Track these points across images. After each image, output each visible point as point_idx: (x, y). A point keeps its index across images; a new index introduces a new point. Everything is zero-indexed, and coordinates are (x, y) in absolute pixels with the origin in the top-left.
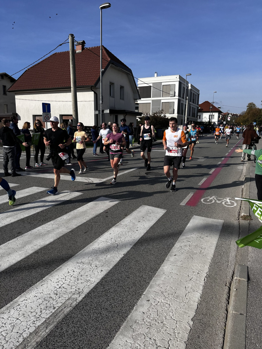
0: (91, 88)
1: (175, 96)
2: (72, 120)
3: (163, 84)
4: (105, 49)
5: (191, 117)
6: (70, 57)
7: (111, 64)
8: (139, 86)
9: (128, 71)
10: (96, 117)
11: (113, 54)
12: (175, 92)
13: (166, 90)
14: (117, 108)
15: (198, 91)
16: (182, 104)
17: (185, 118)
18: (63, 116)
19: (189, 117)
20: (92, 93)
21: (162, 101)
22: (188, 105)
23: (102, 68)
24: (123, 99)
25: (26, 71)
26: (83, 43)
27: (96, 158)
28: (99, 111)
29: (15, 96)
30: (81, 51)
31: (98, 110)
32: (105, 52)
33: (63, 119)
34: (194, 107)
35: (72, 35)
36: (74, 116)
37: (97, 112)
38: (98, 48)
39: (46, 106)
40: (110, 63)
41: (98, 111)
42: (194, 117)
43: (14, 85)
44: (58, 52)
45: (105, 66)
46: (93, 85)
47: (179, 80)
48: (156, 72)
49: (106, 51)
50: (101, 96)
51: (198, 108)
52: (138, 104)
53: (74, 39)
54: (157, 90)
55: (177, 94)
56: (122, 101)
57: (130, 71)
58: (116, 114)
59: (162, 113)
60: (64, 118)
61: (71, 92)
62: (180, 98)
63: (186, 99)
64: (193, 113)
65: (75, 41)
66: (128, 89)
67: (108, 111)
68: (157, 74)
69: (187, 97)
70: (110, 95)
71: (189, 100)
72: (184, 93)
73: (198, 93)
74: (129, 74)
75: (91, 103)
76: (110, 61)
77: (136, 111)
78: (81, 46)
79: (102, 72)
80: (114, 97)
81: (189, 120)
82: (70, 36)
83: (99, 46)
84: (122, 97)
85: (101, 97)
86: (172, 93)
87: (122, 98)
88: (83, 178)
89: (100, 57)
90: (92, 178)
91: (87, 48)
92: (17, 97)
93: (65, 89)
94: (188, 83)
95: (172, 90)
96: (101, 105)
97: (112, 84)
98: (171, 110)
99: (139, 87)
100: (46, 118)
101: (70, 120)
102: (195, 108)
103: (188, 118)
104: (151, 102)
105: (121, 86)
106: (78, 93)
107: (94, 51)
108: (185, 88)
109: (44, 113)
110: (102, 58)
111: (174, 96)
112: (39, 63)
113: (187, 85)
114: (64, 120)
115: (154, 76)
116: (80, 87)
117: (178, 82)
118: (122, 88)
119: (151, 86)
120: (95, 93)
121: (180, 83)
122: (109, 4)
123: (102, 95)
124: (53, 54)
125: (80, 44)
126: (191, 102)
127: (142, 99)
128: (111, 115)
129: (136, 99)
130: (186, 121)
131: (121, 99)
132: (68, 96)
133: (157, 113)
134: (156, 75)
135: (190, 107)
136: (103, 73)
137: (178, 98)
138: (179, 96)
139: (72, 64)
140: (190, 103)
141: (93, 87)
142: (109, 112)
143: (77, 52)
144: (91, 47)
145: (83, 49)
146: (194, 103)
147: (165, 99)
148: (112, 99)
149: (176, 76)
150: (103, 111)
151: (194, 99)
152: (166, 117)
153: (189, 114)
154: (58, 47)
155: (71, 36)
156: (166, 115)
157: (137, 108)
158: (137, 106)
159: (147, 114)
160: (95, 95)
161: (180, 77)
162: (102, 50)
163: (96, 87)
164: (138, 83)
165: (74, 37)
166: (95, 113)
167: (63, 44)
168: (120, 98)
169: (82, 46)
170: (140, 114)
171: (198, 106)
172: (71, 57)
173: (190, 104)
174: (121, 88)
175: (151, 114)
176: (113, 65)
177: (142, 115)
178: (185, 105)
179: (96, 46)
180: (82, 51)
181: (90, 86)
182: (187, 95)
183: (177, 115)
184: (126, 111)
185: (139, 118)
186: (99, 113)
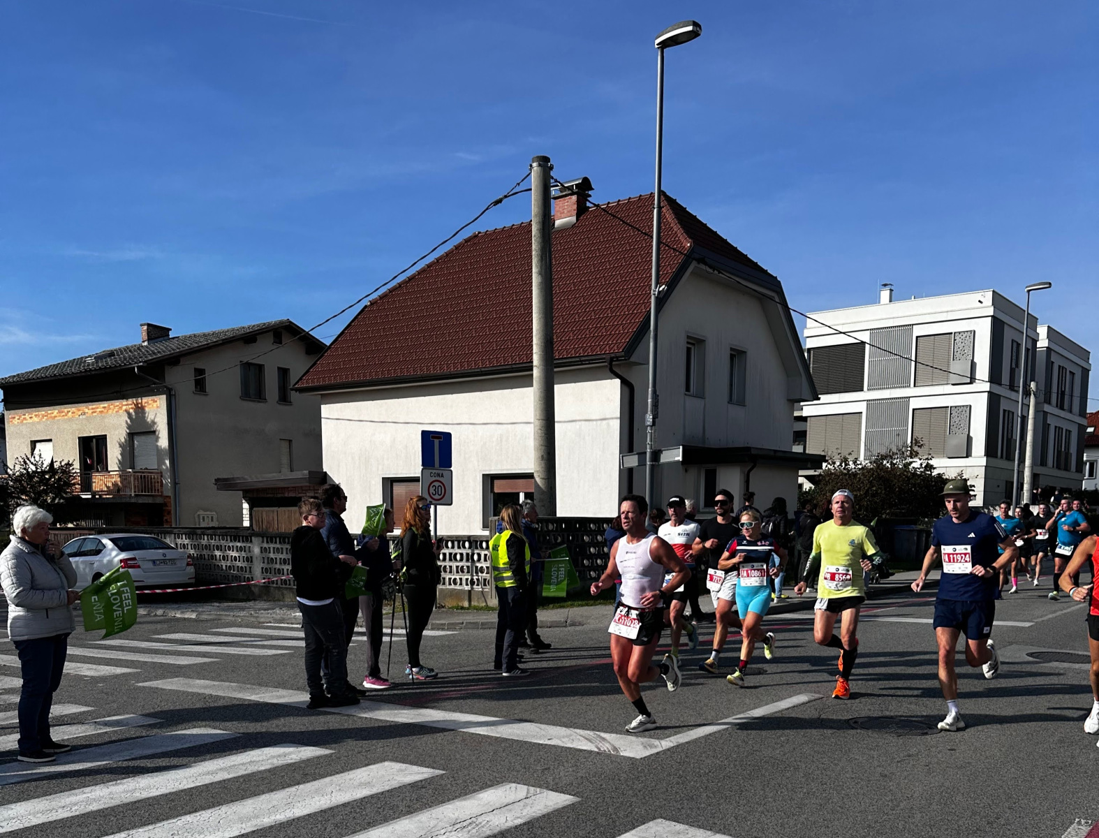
0: (611, 364)
1: (972, 380)
3: (918, 331)
4: (672, 203)
5: (1049, 470)
7: (694, 264)
8: (810, 344)
10: (628, 479)
12: (973, 365)
13: (933, 356)
14: (717, 437)
15: (1085, 354)
16: (1009, 415)
17: (1021, 473)
18: (497, 482)
19: (1040, 470)
20: (613, 387)
21: (914, 404)
22: (1035, 418)
23: (658, 283)
24: (741, 403)
25: (363, 310)
26: (584, 188)
28: (642, 455)
29: (323, 407)
30: (574, 219)
31: (637, 449)
32: (669, 216)
33: (496, 491)
34: (1065, 426)
35: (544, 161)
36: (538, 480)
37: (632, 461)
38: (643, 203)
39: (437, 442)
40: (689, 257)
41: (635, 457)
42: (1067, 469)
43: (319, 368)
44: (483, 231)
45: (670, 271)
46: (618, 350)
47: (991, 311)
48: (885, 285)
49: (676, 214)
50: (650, 396)
51: (1082, 428)
52: (804, 419)
53: (552, 173)
54: (892, 357)
55: (983, 371)
56: (735, 411)
57: (774, 284)
58: (711, 467)
59: (914, 454)
60: (500, 487)
61: (532, 386)
62: (998, 390)
63: (1027, 393)
64: (1059, 452)
65: (556, 181)
66: (762, 359)
67: (677, 455)
68: (891, 290)
69: (1033, 385)
70: (688, 389)
71: (1042, 398)
72: (1017, 365)
73: (1085, 365)
74: (772, 299)
75: (608, 428)
76: (692, 250)
77: (797, 449)
78: (574, 198)
79: (657, 298)
80: (703, 397)
82: (535, 165)
83: (645, 193)
84: (736, 396)
85: (650, 400)
86: (960, 367)
87: (735, 397)
88: (578, 731)
89: (652, 237)
90: (611, 732)
91: (597, 206)
92: (326, 410)
93: (515, 374)
94: (1033, 322)
95: (959, 356)
96: (649, 430)
97: (695, 344)
98: (958, 440)
99: (809, 350)
100: (432, 490)
102: (1069, 432)
103: (1035, 477)
104: (862, 408)
105: (732, 349)
106: (558, 388)
107: (628, 214)
108: (1019, 345)
109: (428, 472)
111: (968, 381)
112: (411, 279)
113: (1031, 334)
114: (499, 494)
115: (876, 300)
116: (565, 363)
117: (987, 323)
118: (737, 355)
119: (863, 343)
120: (625, 383)
121: (998, 327)
122: (695, 24)
123: (654, 392)
124: (467, 241)
125: (573, 194)
126: (1049, 403)
127: (824, 398)
128: (686, 471)
129: (795, 401)
130: (1026, 487)
131: (730, 401)
133: (889, 456)
134: (885, 294)
135: (1046, 427)
136: (662, 300)
137: (987, 387)
138: (994, 377)
139: (540, 273)
140: (1047, 408)
141: (617, 358)
142: (680, 458)
143: (558, 223)
144: (613, 200)
145: (581, 210)
146: (1062, 408)
147: (923, 397)
148: (692, 403)
149: (978, 296)
150: (656, 455)
151: (1063, 393)
152: (935, 473)
153: (1040, 460)
154: (487, 209)
155: (540, 165)
156: (932, 462)
157: (801, 437)
158: (798, 426)
159: (845, 460)
160: (627, 390)
161: (998, 299)
162: (660, 208)
163: (632, 359)
165: (551, 168)
166: (621, 462)
167: (506, 197)
168: (726, 398)
169: (578, 202)
170: (817, 461)
171: (1084, 422)
172: (535, 246)
173: (1045, 413)
174: (732, 357)
175: (862, 460)
176: (703, 266)
177: (824, 465)
178: (1024, 419)
179: (634, 195)
180: (577, 220)
181: (608, 357)
182: (1031, 375)
183: (983, 461)
184: (753, 452)
185: (806, 477)
186: (642, 463)
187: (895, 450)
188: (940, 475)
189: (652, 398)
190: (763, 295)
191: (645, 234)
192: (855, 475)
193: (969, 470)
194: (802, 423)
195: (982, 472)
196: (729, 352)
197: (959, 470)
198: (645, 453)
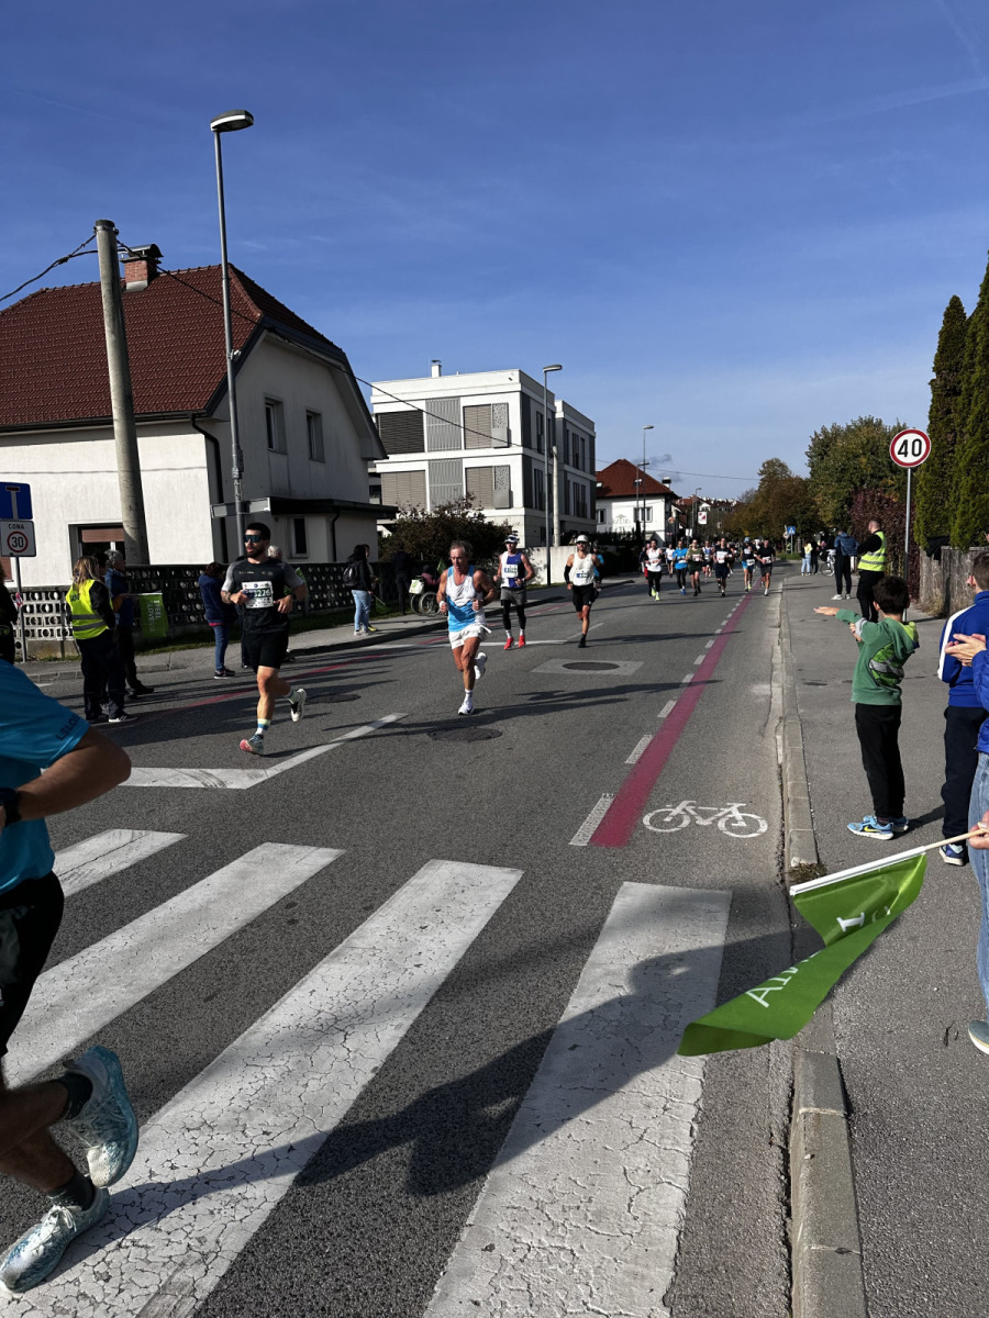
0: (193, 420)
1: (509, 444)
2: (120, 545)
3: (464, 402)
4: (240, 275)
5: (572, 518)
6: (104, 307)
7: (265, 333)
8: (377, 409)
9: (332, 358)
10: (221, 529)
11: (272, 295)
12: (509, 432)
13: (477, 424)
14: (302, 491)
15: (591, 424)
16: (539, 473)
17: (551, 520)
18: (84, 532)
19: (565, 518)
20: (198, 441)
21: (466, 464)
22: (558, 476)
23: (231, 348)
24: (321, 460)
26: (153, 254)
27: (228, 689)
28: (231, 506)
30: (145, 283)
31: (226, 500)
32: (239, 287)
33: (84, 540)
34: (580, 482)
35: (108, 225)
36: (127, 529)
37: (222, 511)
38: (212, 273)
39: (13, 493)
40: (260, 327)
41: (225, 508)
42: (584, 516)
44: (51, 287)
45: (244, 337)
46: (199, 407)
47: (519, 387)
48: (435, 361)
49: (244, 286)
50: (234, 451)
51: (593, 484)
52: (378, 475)
53: (118, 238)
54: (445, 424)
55: (517, 437)
56: (317, 468)
57: (339, 355)
58: (299, 516)
59: (469, 506)
60: (88, 537)
61: (113, 438)
62: (530, 453)
63: (551, 455)
64: (578, 503)
65: (123, 245)
66: (336, 423)
67: (264, 506)
68: (440, 366)
69: (554, 449)
70: (271, 445)
71: (562, 460)
72: (542, 433)
73: (590, 432)
74: (339, 368)
75: (196, 477)
76: (262, 319)
77: (374, 501)
78: (144, 263)
79: (232, 362)
80: (285, 453)
81: (568, 528)
82: (99, 228)
83: (214, 264)
84: (316, 453)
85: (234, 455)
86: (498, 433)
87: (315, 456)
88: (183, 770)
89: (222, 305)
90: (218, 767)
91: (168, 273)
93: (96, 426)
94: (551, 397)
95: (497, 424)
96: (236, 482)
97: (273, 405)
98: (501, 495)
99: (377, 415)
100: (12, 542)
101: (113, 546)
102: (584, 487)
103: (561, 523)
104: (424, 466)
105: (308, 411)
106: (141, 441)
107: (199, 283)
108: (542, 416)
109: (6, 523)
110: (230, 311)
111: (506, 444)
113: (550, 406)
114: (88, 544)
115: (429, 375)
116: (146, 418)
117: (517, 396)
118: (312, 417)
119: (420, 411)
120: (208, 437)
121: (525, 401)
122: (247, 114)
123: (238, 447)
124: (34, 296)
125: (142, 259)
126: (568, 463)
127: (392, 457)
128: (276, 520)
129: (368, 459)
130: (556, 531)
131: (311, 458)
132: (104, 454)
133: (449, 507)
134: (435, 369)
135: (567, 483)
136: (238, 364)
137: (520, 450)
138: (526, 443)
139: (113, 332)
140: (567, 467)
141: (200, 415)
142: (268, 509)
143: (129, 285)
144: (184, 268)
145: (152, 274)
146: (577, 467)
147: (474, 458)
148: (276, 459)
149: (508, 374)
150: (245, 506)
151: (577, 456)
152: (486, 521)
153: (564, 509)
154: (52, 266)
155: (104, 229)
156: (483, 512)
157: (376, 490)
158: (374, 481)
159: (414, 511)
160: (211, 445)
161: (524, 378)
162: (228, 279)
163: (215, 416)
164: (373, 400)
165: (117, 233)
166: (213, 513)
167: (71, 256)
168: (307, 456)
169: (148, 267)
170: (390, 512)
171: (594, 479)
172: (107, 306)
173: (566, 472)
174: (309, 418)
175: (428, 510)
176: (274, 335)
177: (398, 515)
178: (550, 476)
179: (204, 265)
180: (149, 284)
181: (190, 414)
182: (553, 442)
183: (522, 511)
184: (336, 504)
185: (385, 525)
186: (231, 512)
187: (453, 503)
188: (490, 523)
189: (237, 453)
190: (331, 364)
191: (216, 302)
192: (423, 523)
193: (513, 518)
194: (377, 479)
195: (522, 520)
196: (305, 414)
197: (504, 519)
198: (234, 504)
